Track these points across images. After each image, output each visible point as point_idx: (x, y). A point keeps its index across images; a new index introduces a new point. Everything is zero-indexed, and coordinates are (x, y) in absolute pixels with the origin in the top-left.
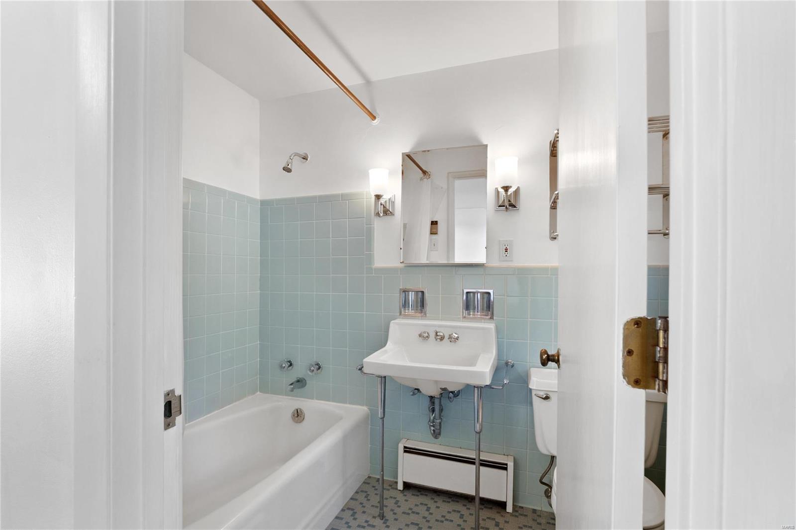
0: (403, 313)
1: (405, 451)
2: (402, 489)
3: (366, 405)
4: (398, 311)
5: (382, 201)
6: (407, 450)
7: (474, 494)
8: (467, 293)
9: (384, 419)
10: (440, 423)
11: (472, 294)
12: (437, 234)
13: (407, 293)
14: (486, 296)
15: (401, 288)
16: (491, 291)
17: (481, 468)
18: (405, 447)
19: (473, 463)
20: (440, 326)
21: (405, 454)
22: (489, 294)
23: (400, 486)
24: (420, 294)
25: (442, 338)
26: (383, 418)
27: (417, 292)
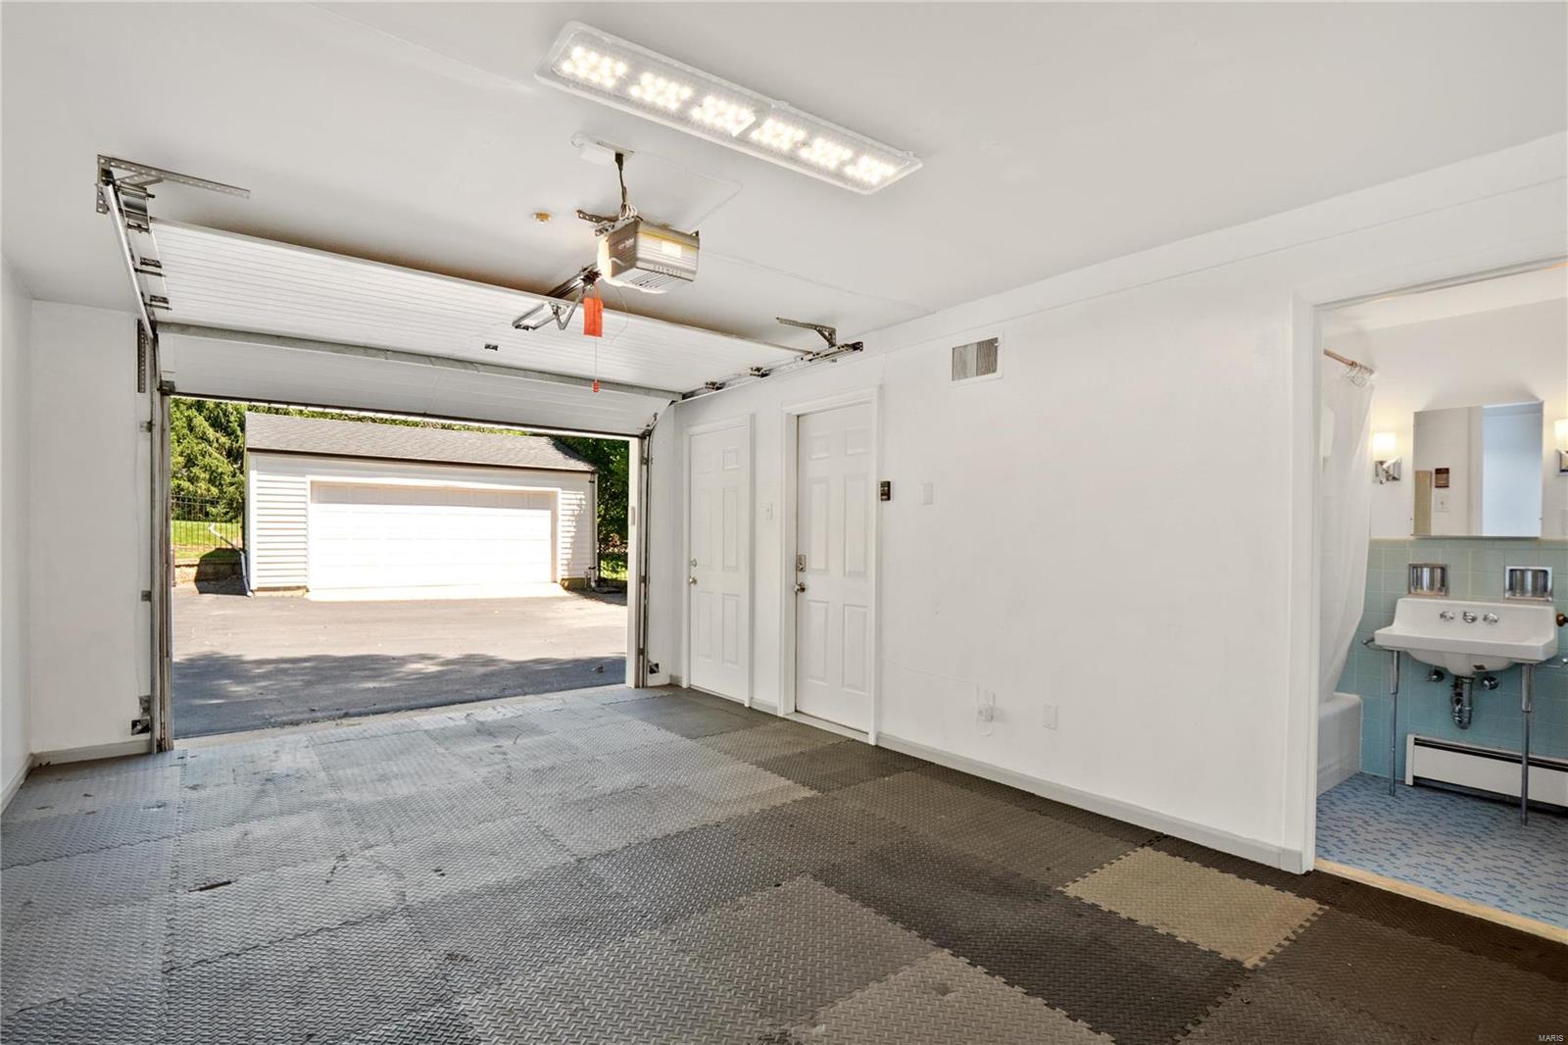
0: (1413, 591)
1: (1416, 744)
2: (1411, 783)
3: (1357, 693)
4: (1406, 588)
5: (1385, 466)
6: (1418, 743)
7: (1518, 794)
8: (1512, 571)
9: (1398, 695)
10: (1470, 711)
11: (1518, 573)
12: (1447, 487)
13: (1419, 570)
14: (1541, 575)
15: (1411, 562)
16: (1549, 569)
17: (1530, 768)
18: (1416, 739)
19: (1520, 762)
20: (1469, 606)
21: (1417, 747)
22: (1545, 572)
23: (1409, 781)
24: (1438, 572)
25: (1474, 619)
26: (1397, 692)
27: (1432, 568)
